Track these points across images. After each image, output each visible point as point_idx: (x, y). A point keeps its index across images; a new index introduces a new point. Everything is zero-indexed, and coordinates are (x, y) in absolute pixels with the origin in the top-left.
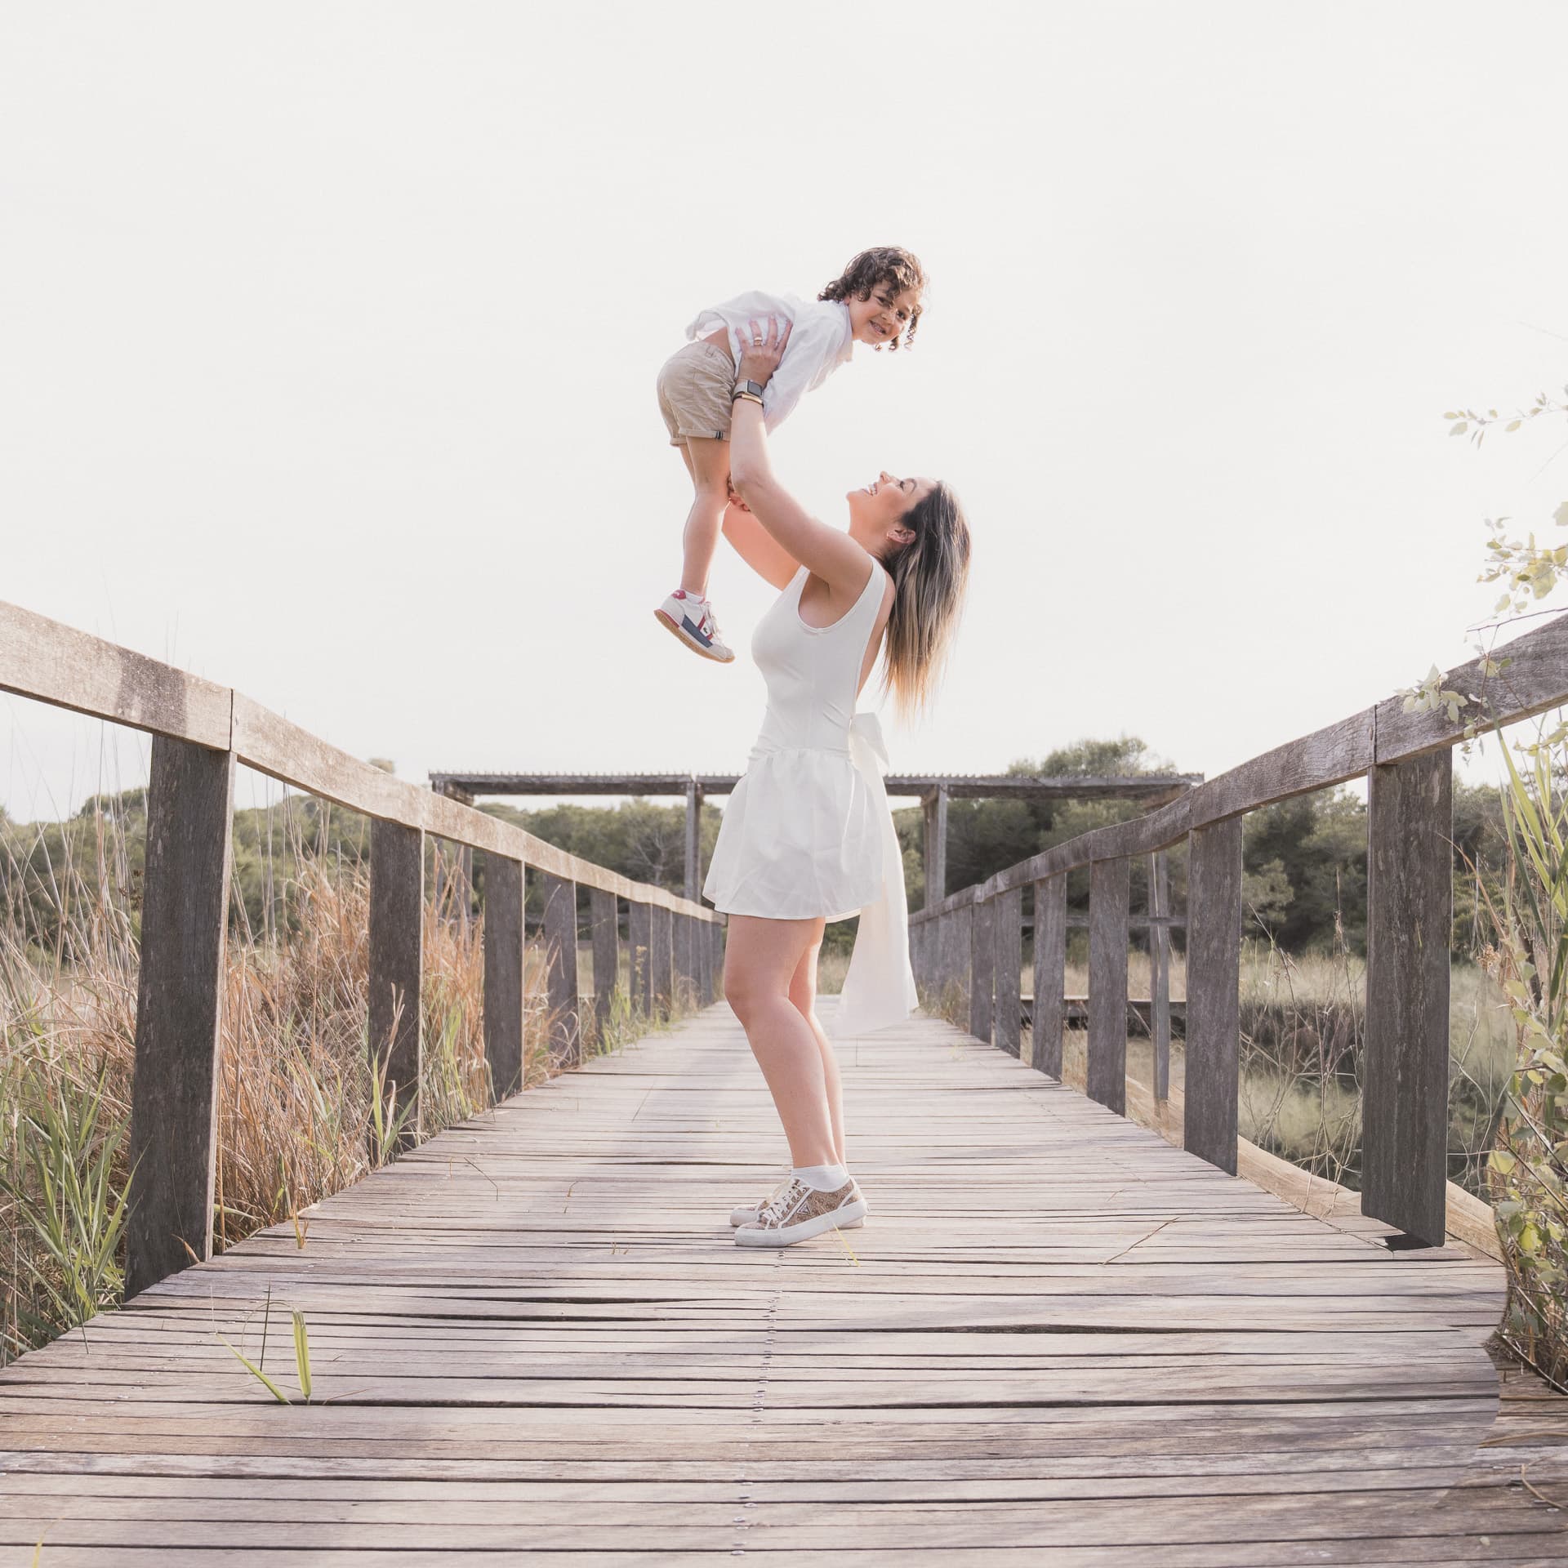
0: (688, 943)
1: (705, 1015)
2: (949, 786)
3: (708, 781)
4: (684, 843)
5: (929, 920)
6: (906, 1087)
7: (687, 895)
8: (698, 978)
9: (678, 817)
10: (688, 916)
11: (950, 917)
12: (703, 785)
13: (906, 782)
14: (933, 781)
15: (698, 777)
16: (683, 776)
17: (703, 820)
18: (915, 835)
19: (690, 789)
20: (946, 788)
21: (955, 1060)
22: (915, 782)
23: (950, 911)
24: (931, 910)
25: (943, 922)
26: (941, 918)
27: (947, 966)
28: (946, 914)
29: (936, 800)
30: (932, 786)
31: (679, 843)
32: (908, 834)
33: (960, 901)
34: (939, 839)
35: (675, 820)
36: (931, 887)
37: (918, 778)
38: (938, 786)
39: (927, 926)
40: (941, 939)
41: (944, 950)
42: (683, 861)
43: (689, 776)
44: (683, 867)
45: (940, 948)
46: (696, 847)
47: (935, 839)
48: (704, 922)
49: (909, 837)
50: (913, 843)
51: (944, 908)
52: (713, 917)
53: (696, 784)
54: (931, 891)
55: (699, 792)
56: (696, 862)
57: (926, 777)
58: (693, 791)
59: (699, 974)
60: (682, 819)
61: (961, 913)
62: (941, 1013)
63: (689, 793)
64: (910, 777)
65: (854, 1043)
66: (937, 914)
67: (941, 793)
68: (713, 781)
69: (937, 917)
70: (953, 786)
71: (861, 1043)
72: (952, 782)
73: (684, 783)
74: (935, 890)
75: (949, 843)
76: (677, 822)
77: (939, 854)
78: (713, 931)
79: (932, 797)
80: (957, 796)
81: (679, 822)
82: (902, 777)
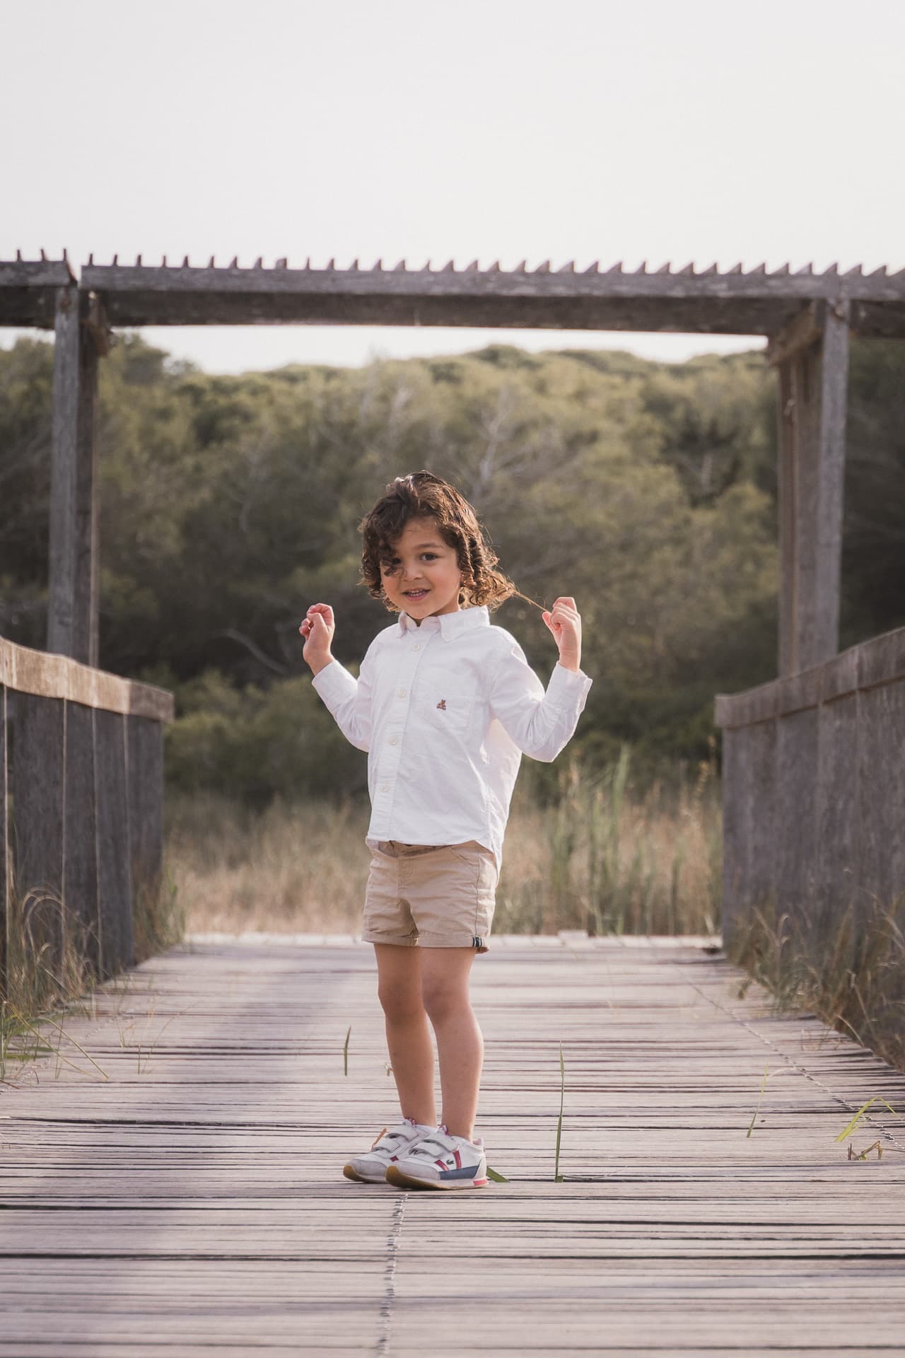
0: (57, 783)
1: (108, 1003)
2: (855, 304)
3: (120, 285)
4: (47, 458)
5: (787, 715)
6: (702, 1248)
7: (56, 631)
8: (85, 888)
9: (31, 379)
10: (60, 700)
11: (852, 714)
12: (106, 296)
13: (722, 291)
14: (807, 288)
15: (89, 268)
16: (44, 265)
17: (108, 386)
18: (758, 437)
19: (65, 308)
20: (844, 309)
21: (854, 1158)
22: (753, 292)
23: (852, 693)
24: (795, 687)
25: (829, 725)
26: (823, 710)
27: (843, 856)
28: (837, 700)
29: (817, 345)
30: (805, 302)
31: (36, 459)
32: (733, 435)
33: (878, 669)
34: (824, 466)
35: (20, 387)
36: (798, 609)
37: (760, 275)
38: (823, 302)
39: (784, 733)
40: (825, 775)
41: (832, 809)
42: (45, 515)
43: (65, 265)
44: (45, 534)
45: (822, 803)
46: (84, 486)
47: (811, 464)
48: (108, 716)
49: (738, 444)
50: (749, 461)
51: (833, 683)
52: (133, 701)
53: (84, 293)
54: (798, 626)
55: (93, 318)
56: (83, 530)
57: (784, 274)
58: (74, 315)
59: (92, 875)
60: (42, 384)
61: (883, 699)
62: (824, 1003)
63: (60, 319)
64: (736, 275)
65: (551, 1101)
66: (812, 700)
67: (831, 324)
68: (137, 283)
69: (815, 707)
70: (868, 303)
71: (573, 1101)
72: (862, 292)
73: (50, 289)
74: (809, 619)
75: (852, 485)
76: (26, 396)
77: (822, 510)
78: (135, 742)
79: (803, 337)
80: (878, 333)
81: (35, 396)
82: (712, 273)
